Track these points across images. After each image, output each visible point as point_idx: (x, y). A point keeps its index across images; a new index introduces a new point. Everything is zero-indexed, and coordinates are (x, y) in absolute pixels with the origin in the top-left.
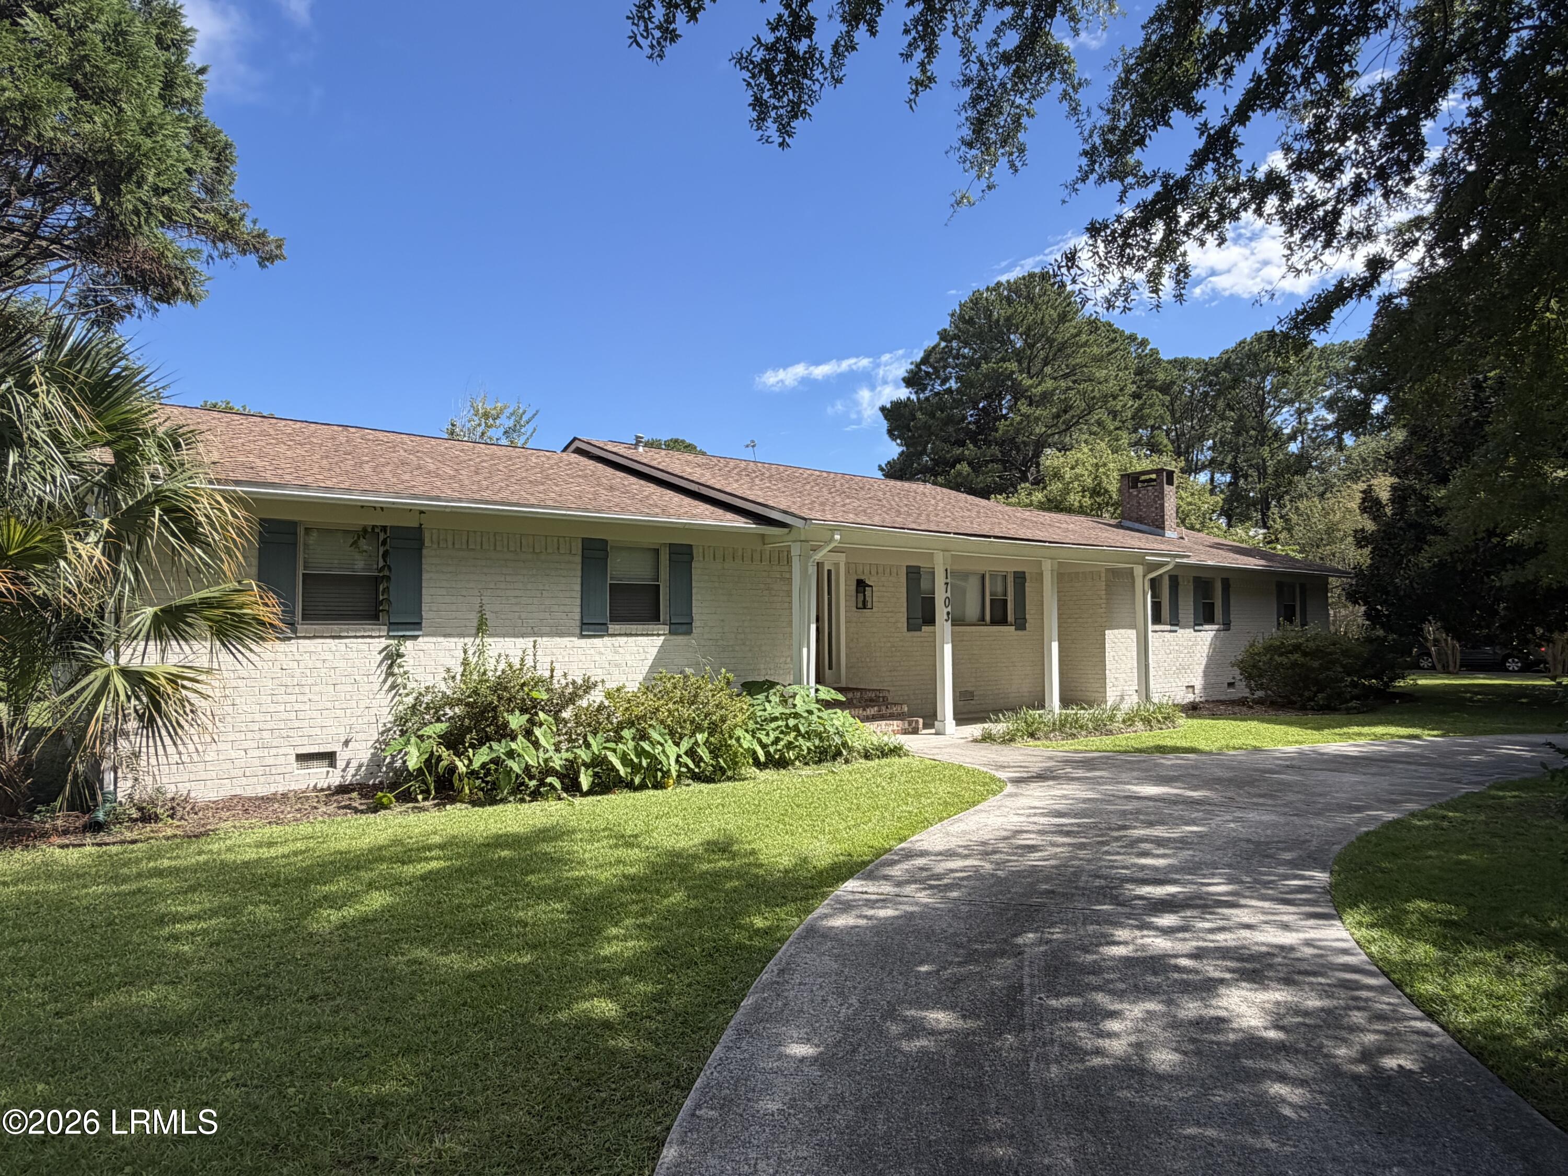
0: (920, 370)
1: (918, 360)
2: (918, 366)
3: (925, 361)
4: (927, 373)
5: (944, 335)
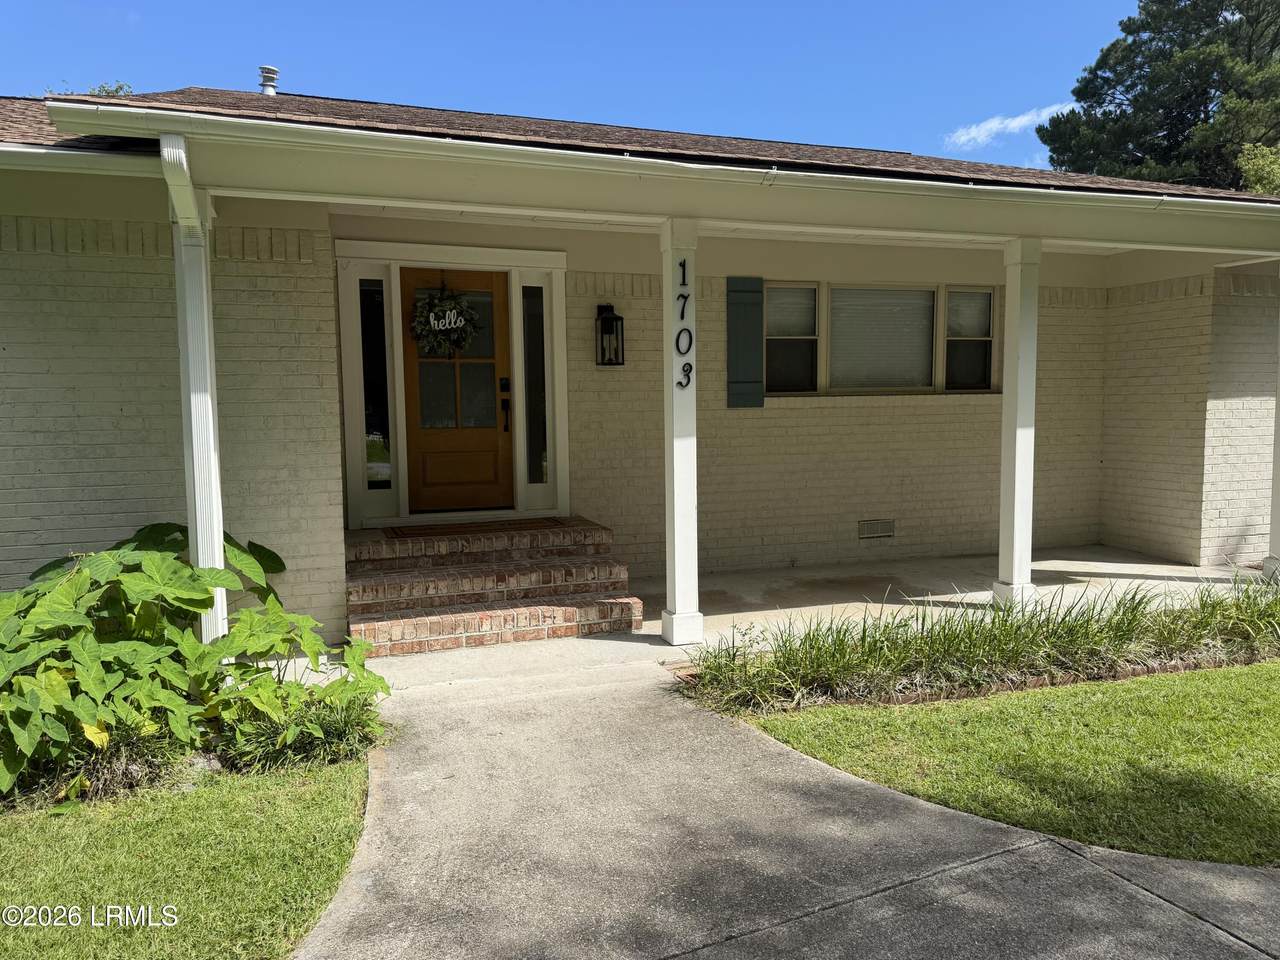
0: (1096, 76)
1: (1093, 64)
2: (1093, 71)
3: (1102, 63)
4: (1106, 80)
5: (1129, 27)
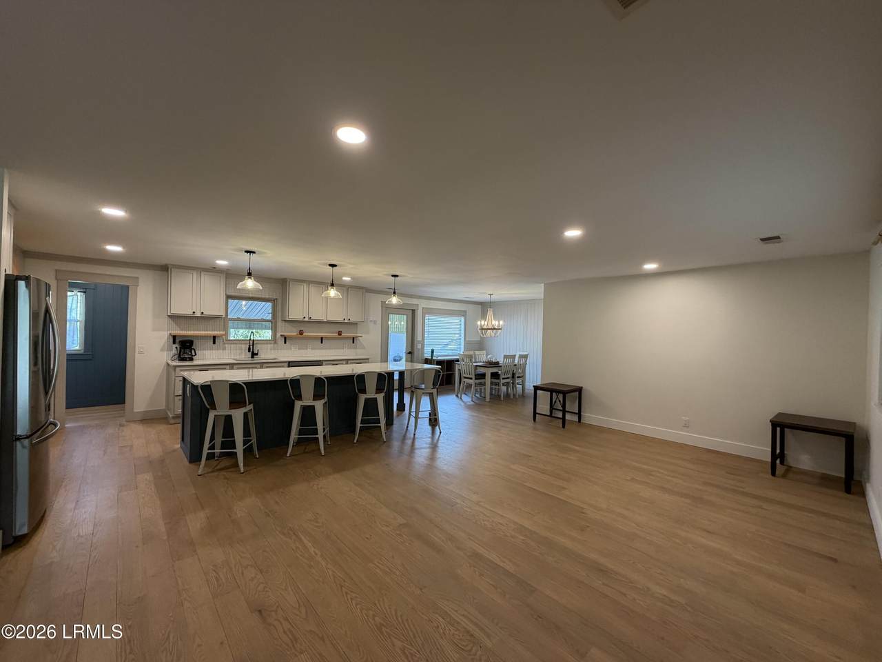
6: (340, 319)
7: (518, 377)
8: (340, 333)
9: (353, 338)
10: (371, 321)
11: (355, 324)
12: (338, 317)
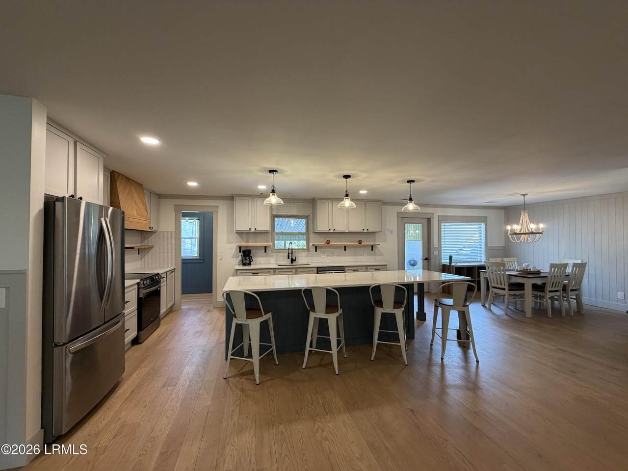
6: (359, 229)
7: (571, 290)
8: (360, 242)
9: (372, 246)
10: (388, 230)
11: (373, 233)
12: (358, 229)
